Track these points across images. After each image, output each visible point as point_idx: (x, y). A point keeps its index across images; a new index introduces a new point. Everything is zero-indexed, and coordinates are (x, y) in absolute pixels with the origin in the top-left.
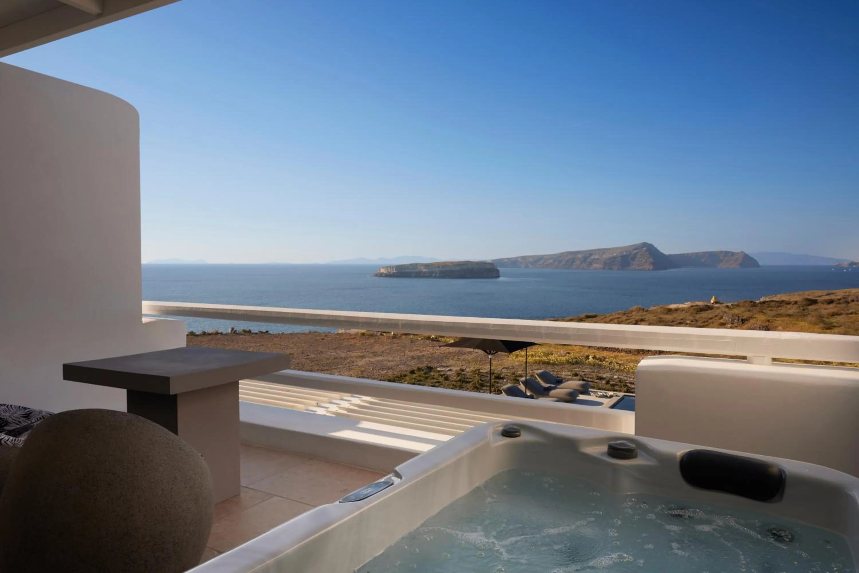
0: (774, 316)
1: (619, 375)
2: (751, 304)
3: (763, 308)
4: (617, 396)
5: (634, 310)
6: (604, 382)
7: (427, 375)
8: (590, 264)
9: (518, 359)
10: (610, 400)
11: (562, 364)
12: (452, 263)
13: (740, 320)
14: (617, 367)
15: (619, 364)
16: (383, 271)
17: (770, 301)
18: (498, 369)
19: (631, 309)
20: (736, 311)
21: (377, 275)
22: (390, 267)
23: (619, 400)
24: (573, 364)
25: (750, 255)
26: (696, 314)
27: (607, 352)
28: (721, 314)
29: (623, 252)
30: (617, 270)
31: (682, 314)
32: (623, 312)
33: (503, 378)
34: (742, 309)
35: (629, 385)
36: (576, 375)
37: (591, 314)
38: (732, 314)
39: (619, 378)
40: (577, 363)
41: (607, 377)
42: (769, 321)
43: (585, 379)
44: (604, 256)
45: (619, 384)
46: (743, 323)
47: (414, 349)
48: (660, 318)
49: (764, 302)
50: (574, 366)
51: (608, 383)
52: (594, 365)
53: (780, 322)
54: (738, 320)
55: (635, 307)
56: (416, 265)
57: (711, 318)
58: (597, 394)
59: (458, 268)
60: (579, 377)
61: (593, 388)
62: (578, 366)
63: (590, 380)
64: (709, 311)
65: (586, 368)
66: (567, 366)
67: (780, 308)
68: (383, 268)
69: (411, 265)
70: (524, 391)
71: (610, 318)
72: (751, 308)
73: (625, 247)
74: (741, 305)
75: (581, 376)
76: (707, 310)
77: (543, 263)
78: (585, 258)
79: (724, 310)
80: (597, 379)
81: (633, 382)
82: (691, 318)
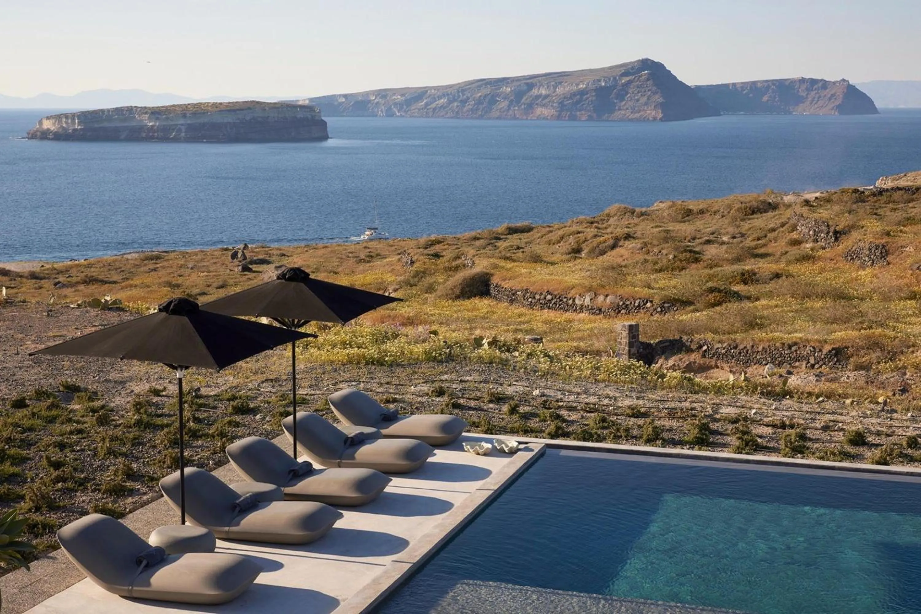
0: (899, 224)
1: (546, 387)
2: (854, 194)
3: (877, 204)
4: (527, 449)
5: (612, 213)
6: (505, 408)
7: (54, 412)
8: (530, 107)
9: (307, 355)
10: (510, 463)
11: (414, 363)
12: (215, 105)
13: (831, 234)
14: (544, 364)
15: (549, 356)
16: (47, 125)
17: (892, 189)
18: (250, 386)
19: (607, 211)
20: (824, 213)
21: (32, 136)
22: (66, 116)
23: (531, 459)
24: (441, 362)
25: (857, 87)
26: (743, 220)
27: (551, 310)
28: (794, 220)
29: (599, 81)
30: (587, 120)
31: (714, 221)
32: (588, 218)
33: (254, 411)
34: (836, 208)
35: (564, 413)
36: (440, 393)
37: (519, 224)
38: (815, 221)
39: (543, 395)
40: (450, 358)
41: (514, 394)
42: (888, 234)
43: (461, 401)
44: (559, 90)
45: (541, 411)
46: (836, 239)
47: (51, 334)
48: (667, 231)
49: (881, 192)
50: (440, 369)
51: (513, 411)
52: (491, 363)
53: (911, 236)
54: (828, 233)
55: (614, 208)
56: (130, 109)
57: (773, 230)
58: (480, 445)
59: (229, 119)
60: (444, 399)
61: (475, 425)
62: (452, 365)
63: (472, 404)
64: (770, 214)
65: (469, 373)
66: (425, 368)
67: (911, 205)
68: (48, 118)
69: (118, 111)
70: (291, 453)
71: (561, 233)
72: (854, 206)
73: (603, 69)
74: (835, 197)
75: (452, 395)
76: (766, 211)
77: (427, 105)
78: (519, 95)
79: (798, 209)
80: (491, 401)
81: (575, 405)
82: (731, 230)
